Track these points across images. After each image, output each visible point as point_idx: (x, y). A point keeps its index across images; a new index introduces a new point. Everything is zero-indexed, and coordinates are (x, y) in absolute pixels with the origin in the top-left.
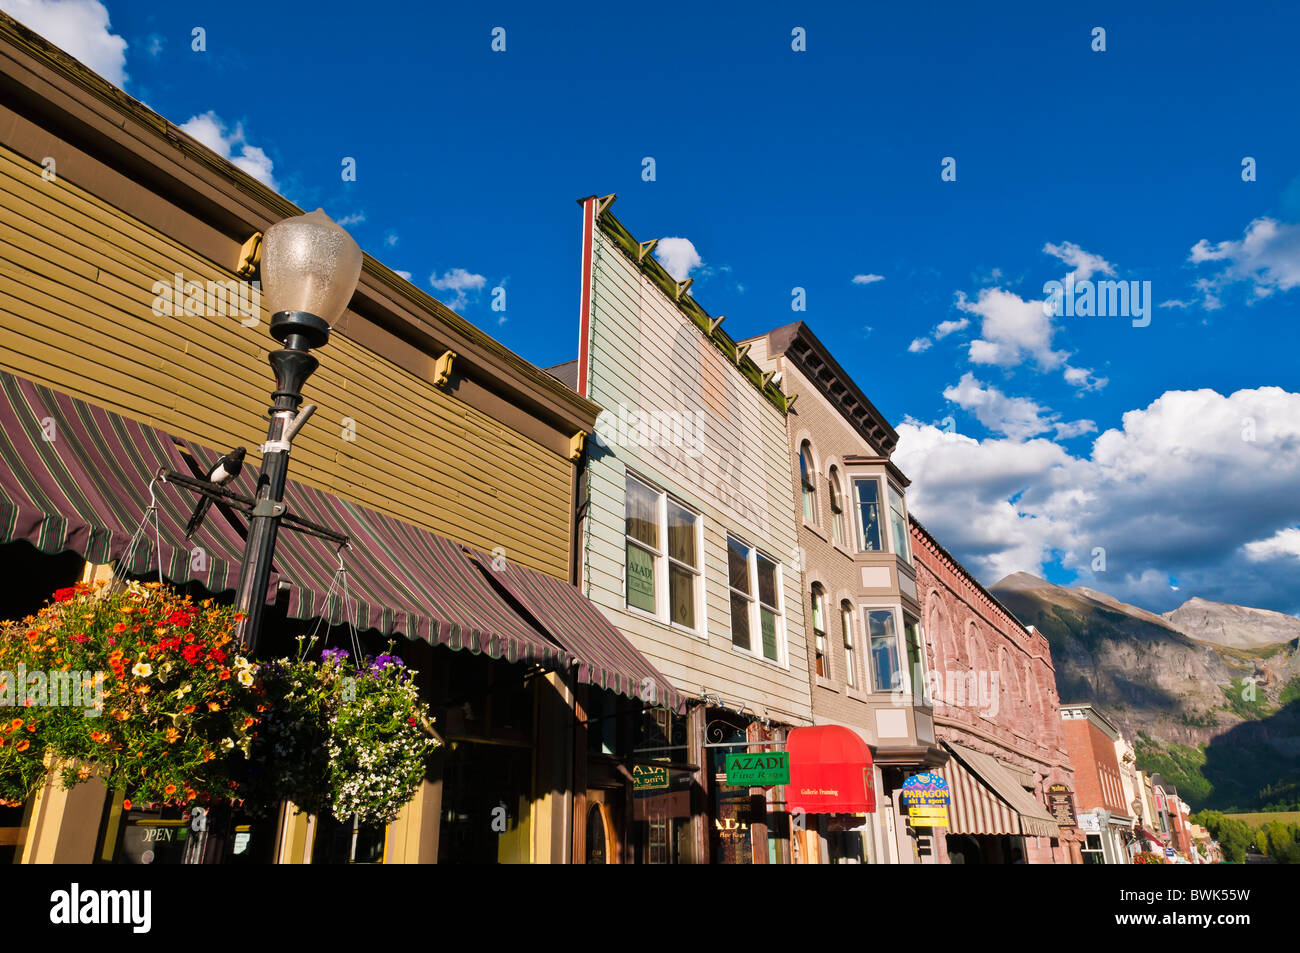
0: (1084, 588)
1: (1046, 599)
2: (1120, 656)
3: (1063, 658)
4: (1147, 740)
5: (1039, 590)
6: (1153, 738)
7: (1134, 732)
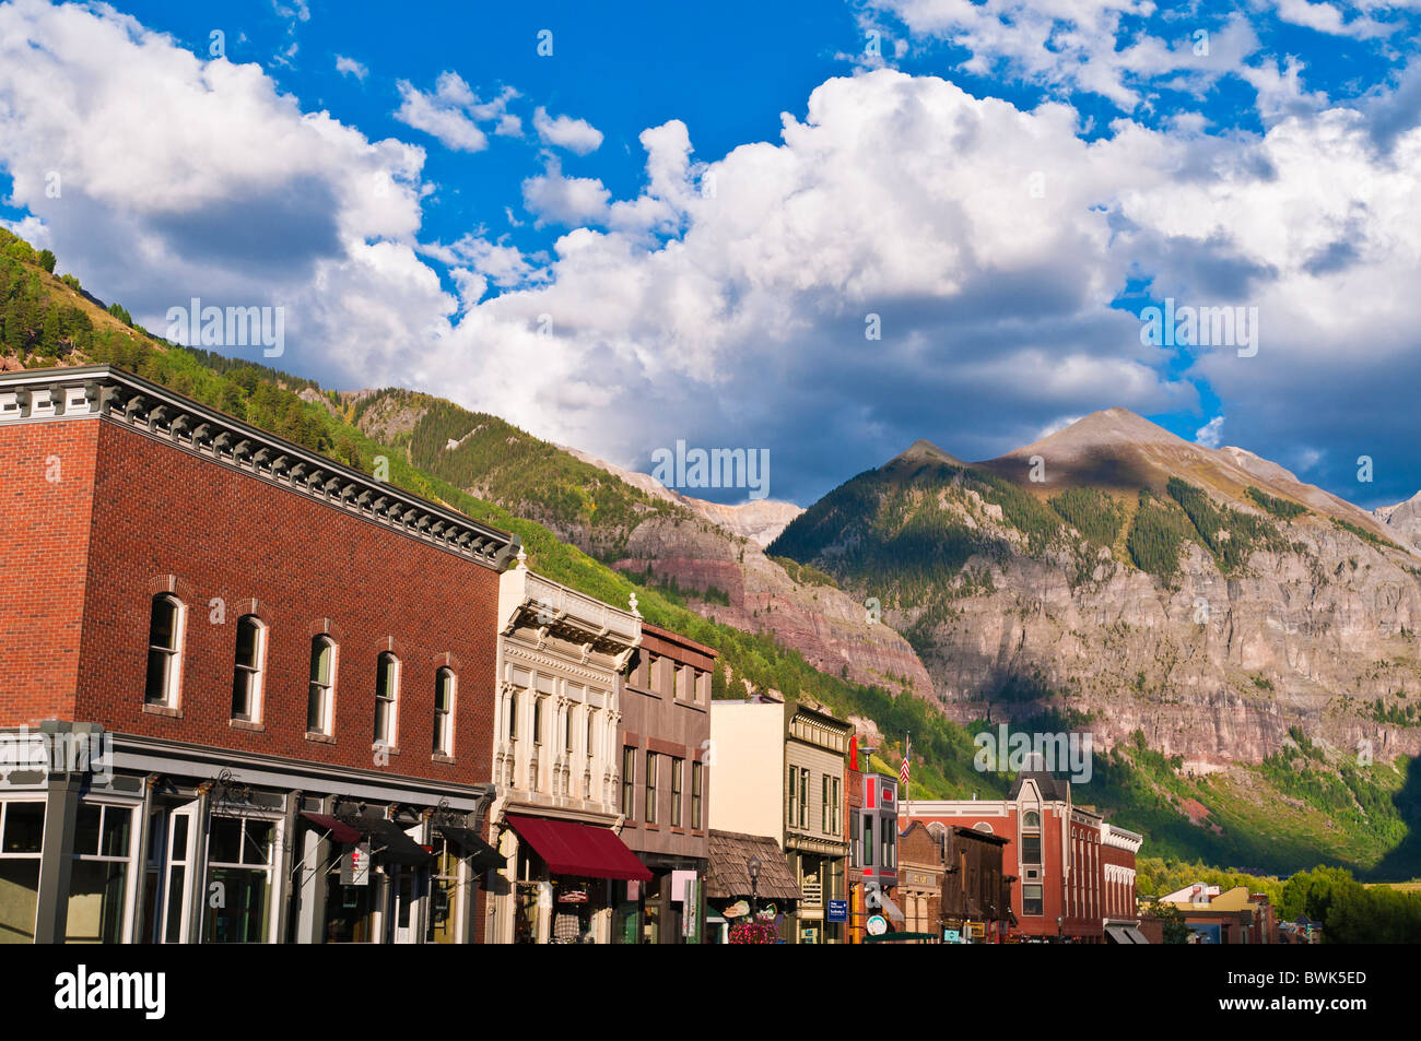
0: (1236, 450)
1: (1158, 465)
2: (1281, 586)
3: (1173, 583)
4: (1305, 745)
5: (1148, 447)
6: (1317, 742)
7: (1283, 730)
